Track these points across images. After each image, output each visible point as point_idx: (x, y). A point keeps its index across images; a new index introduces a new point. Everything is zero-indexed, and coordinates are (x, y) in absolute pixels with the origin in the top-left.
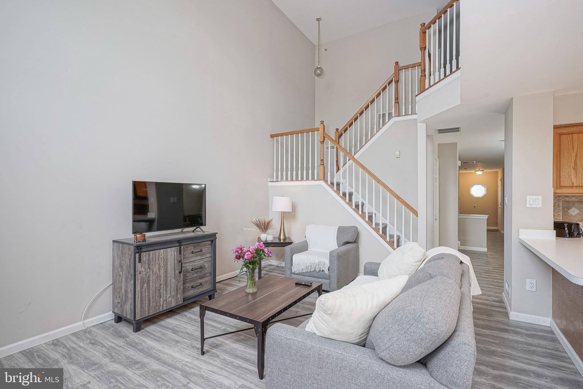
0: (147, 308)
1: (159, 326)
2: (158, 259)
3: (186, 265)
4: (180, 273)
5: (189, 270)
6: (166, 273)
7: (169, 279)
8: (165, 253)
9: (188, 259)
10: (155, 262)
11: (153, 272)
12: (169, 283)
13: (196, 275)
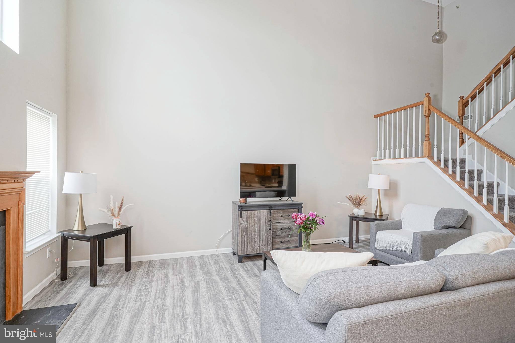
0: (245, 249)
1: (253, 263)
2: (254, 217)
3: (276, 225)
4: (270, 229)
5: (278, 228)
6: (260, 228)
7: (261, 232)
8: (259, 214)
9: (278, 221)
10: (251, 218)
11: (250, 225)
12: (262, 235)
13: (284, 233)
